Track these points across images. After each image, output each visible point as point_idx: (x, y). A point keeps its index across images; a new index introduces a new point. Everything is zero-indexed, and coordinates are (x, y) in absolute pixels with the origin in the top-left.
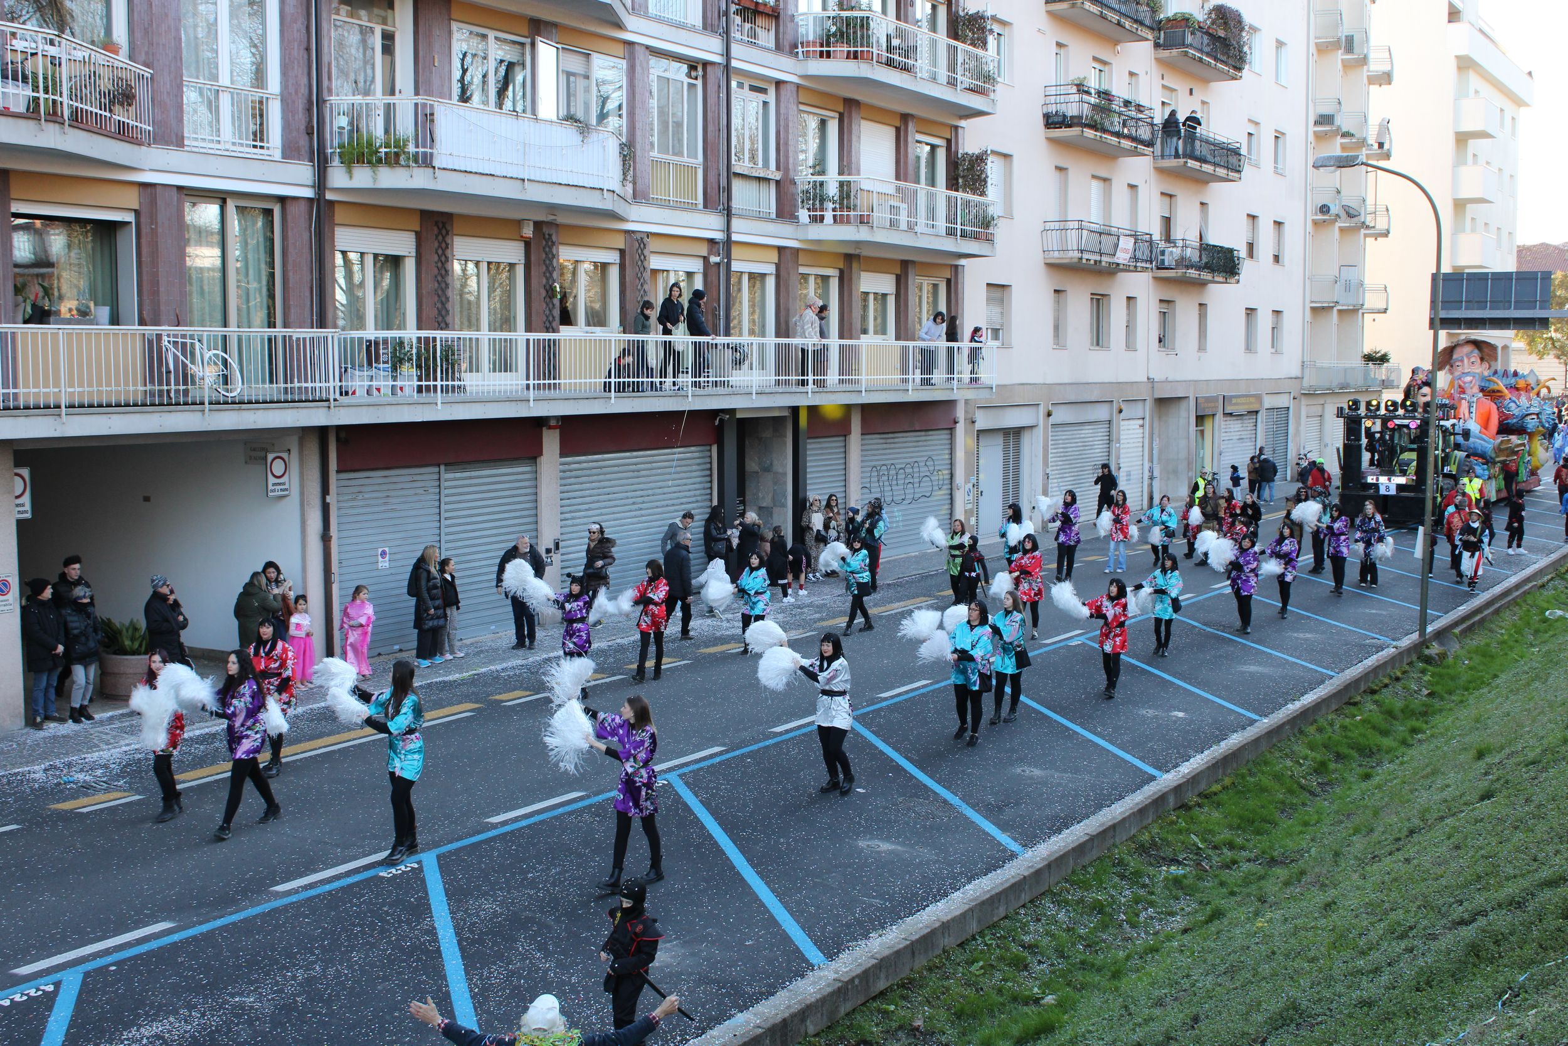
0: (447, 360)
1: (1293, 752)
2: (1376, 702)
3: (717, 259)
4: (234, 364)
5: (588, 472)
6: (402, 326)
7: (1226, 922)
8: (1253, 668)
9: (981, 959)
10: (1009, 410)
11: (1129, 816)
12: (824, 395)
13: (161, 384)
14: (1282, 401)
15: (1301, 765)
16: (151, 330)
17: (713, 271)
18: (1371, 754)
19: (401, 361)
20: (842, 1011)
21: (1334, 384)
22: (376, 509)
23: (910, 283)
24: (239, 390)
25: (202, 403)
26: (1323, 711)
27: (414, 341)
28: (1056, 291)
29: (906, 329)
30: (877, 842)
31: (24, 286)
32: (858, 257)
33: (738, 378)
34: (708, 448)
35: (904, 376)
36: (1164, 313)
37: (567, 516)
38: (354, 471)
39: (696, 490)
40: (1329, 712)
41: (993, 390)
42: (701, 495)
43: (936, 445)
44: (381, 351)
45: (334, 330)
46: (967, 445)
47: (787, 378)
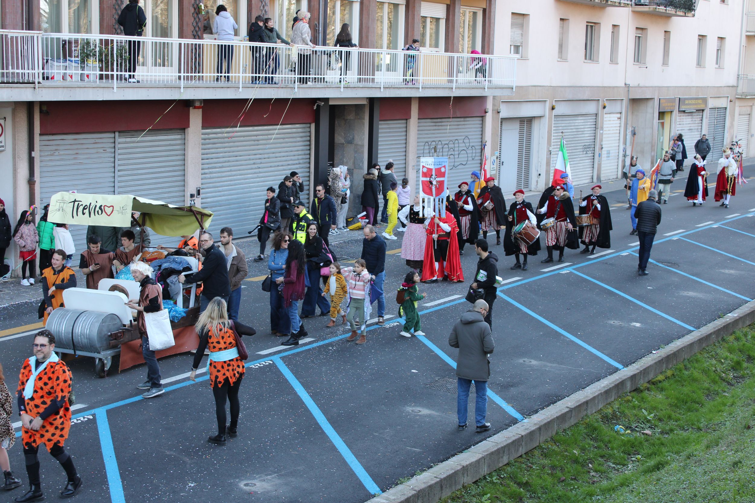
0: (121, 57)
1: (717, 354)
5: (222, 140)
6: (88, 30)
7: (663, 471)
8: (691, 294)
9: (489, 493)
10: (525, 104)
11: (598, 395)
12: (392, 90)
14: (722, 103)
15: (722, 363)
19: (88, 56)
22: (67, 162)
23: (457, 10)
26: (740, 325)
27: (98, 42)
28: (562, 19)
29: (453, 44)
30: (419, 409)
33: (331, 76)
34: (308, 125)
35: (450, 78)
36: (639, 37)
37: (206, 171)
38: (53, 134)
39: (299, 155)
40: (744, 326)
41: (514, 90)
42: (302, 159)
43: (471, 128)
44: (73, 49)
45: (38, 32)
46: (494, 128)
47: (366, 77)
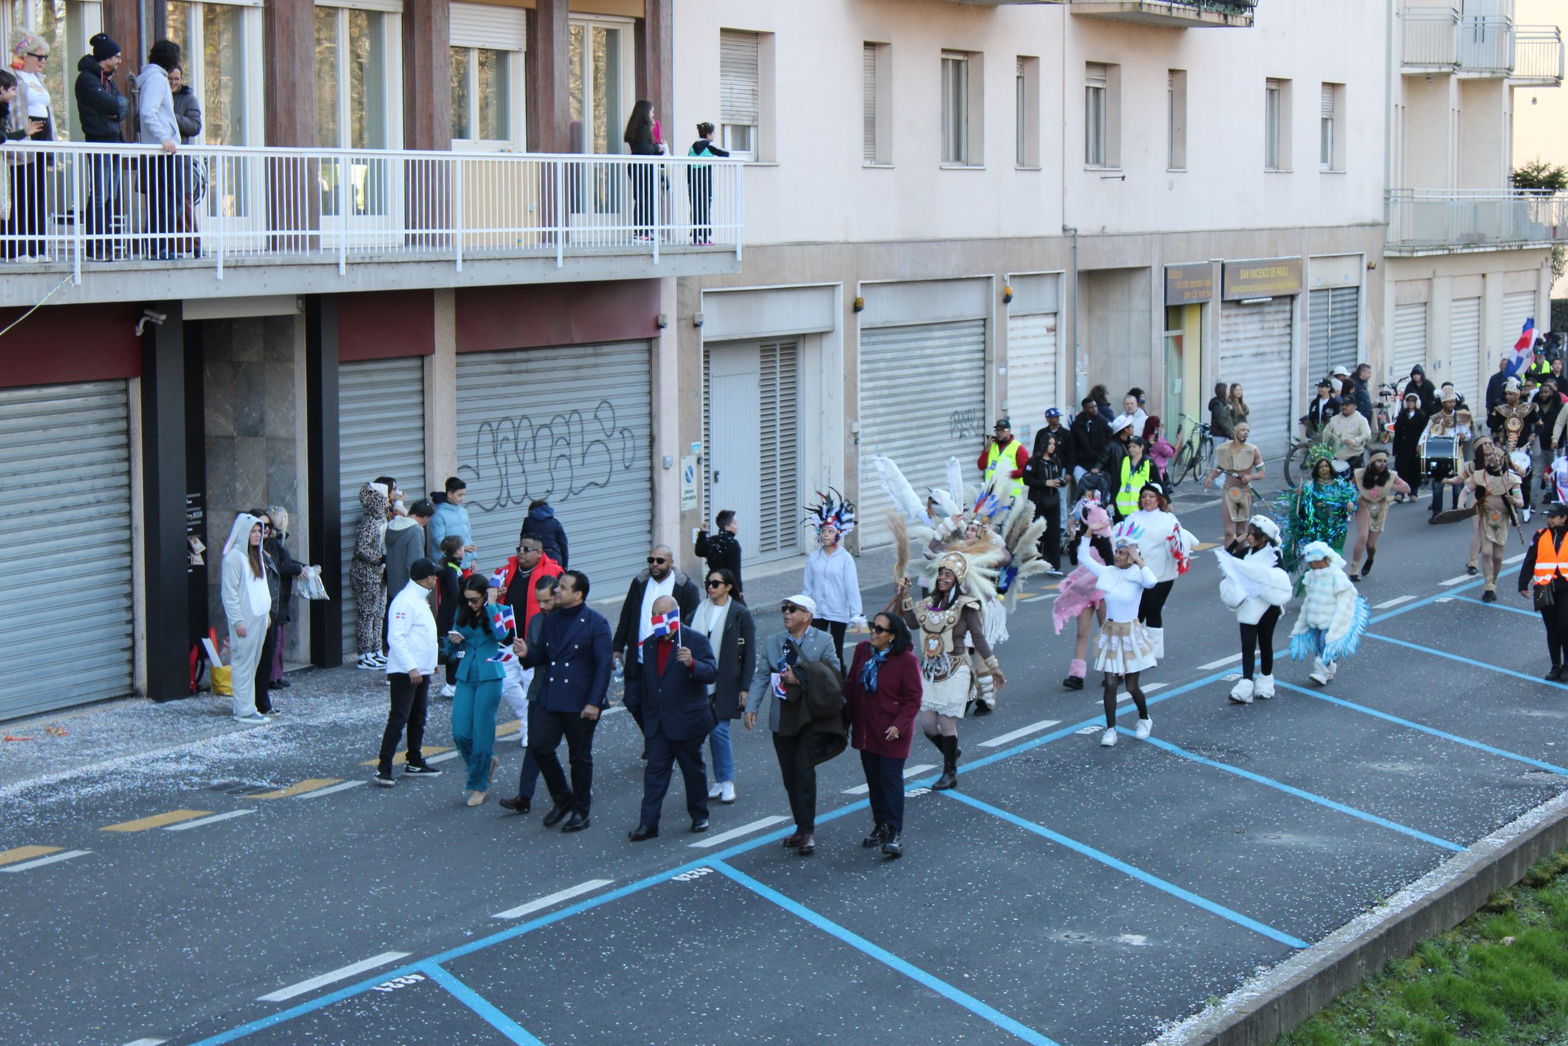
1: (1373, 1014)
2: (1544, 905)
8: (1287, 838)
10: (772, 297)
12: (372, 269)
14: (1346, 274)
18: (1536, 1015)
21: (1453, 236)
23: (557, 26)
26: (1435, 926)
28: (868, 45)
29: (551, 127)
34: (121, 385)
35: (547, 229)
36: (1097, 90)
39: (95, 477)
40: (1448, 928)
41: (739, 257)
42: (107, 488)
43: (618, 375)
46: (685, 374)
47: (293, 233)
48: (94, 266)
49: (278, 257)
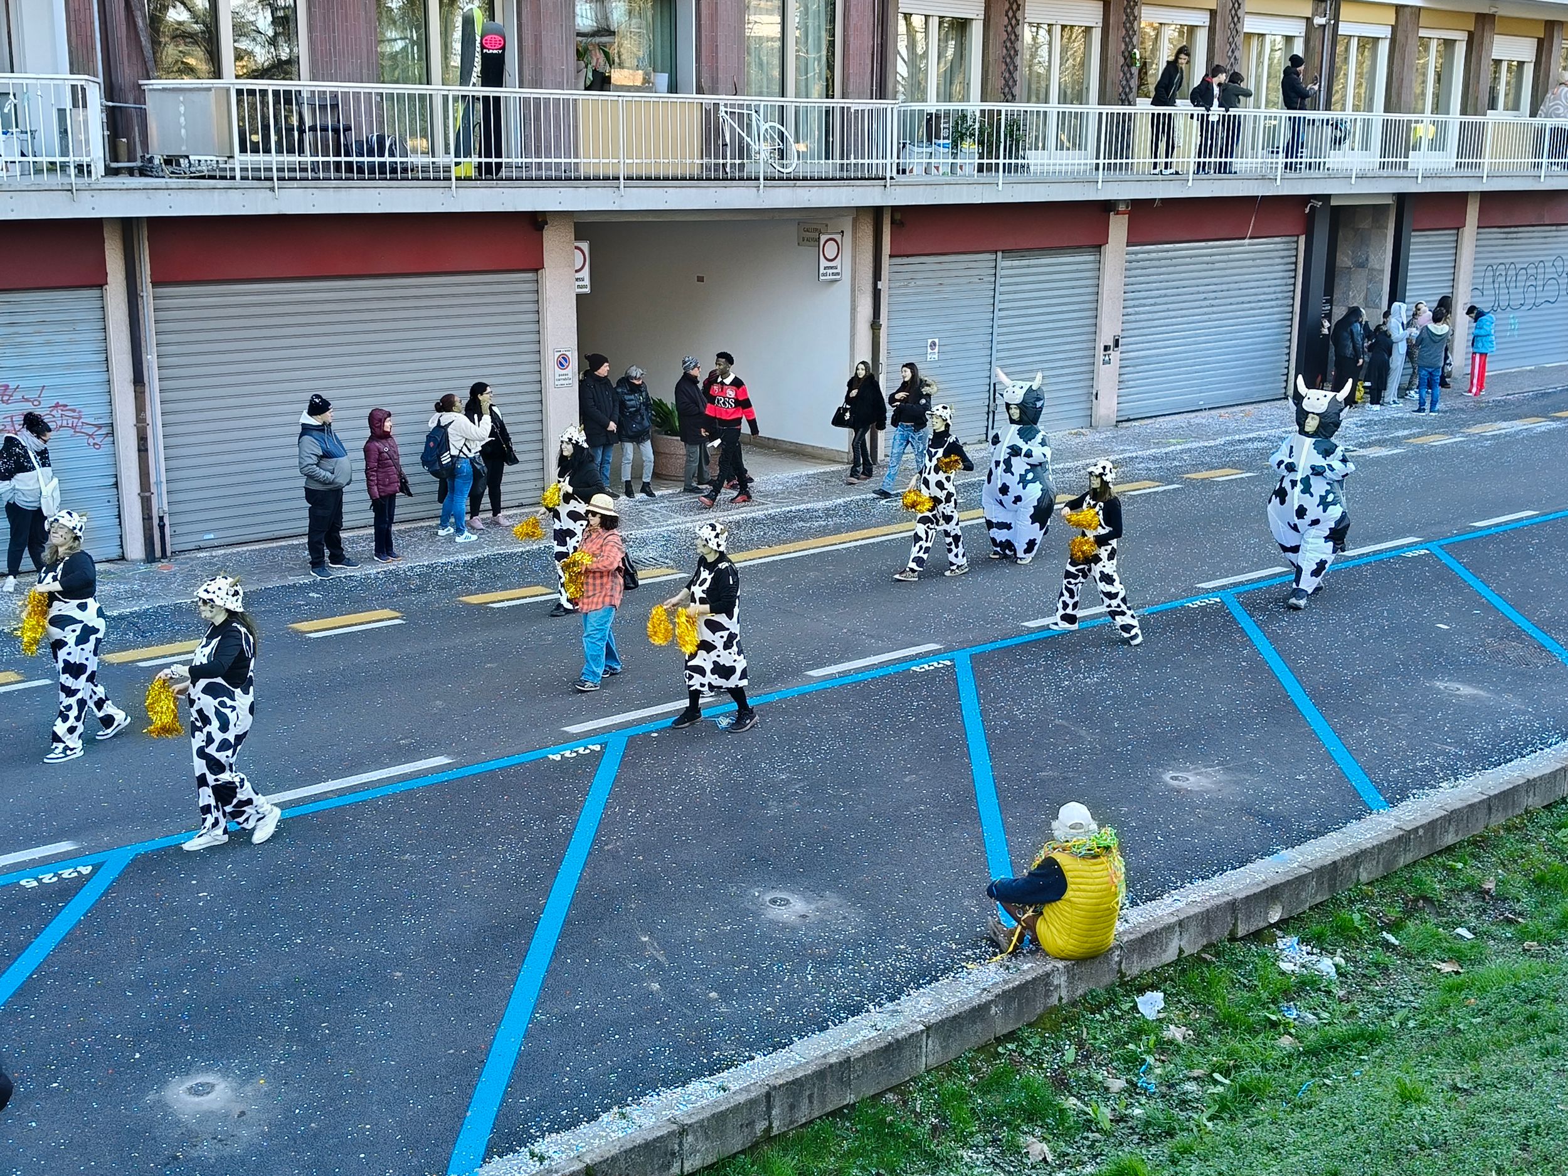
0: (1011, 136)
3: (1323, 21)
4: (790, 135)
5: (1156, 263)
6: (965, 97)
12: (1436, 180)
13: (717, 157)
16: (708, 99)
17: (1316, 36)
19: (962, 137)
20: (1401, 862)
22: (928, 298)
23: (1555, 48)
24: (794, 166)
25: (757, 179)
27: (978, 114)
30: (1456, 685)
31: (586, 50)
32: (1493, 16)
33: (1336, 160)
34: (1295, 239)
35: (1537, 160)
37: (1129, 310)
38: (908, 256)
42: (1282, 292)
44: (942, 126)
45: (894, 102)
47: (1394, 160)
48: (1287, 176)
49: (1385, 173)
